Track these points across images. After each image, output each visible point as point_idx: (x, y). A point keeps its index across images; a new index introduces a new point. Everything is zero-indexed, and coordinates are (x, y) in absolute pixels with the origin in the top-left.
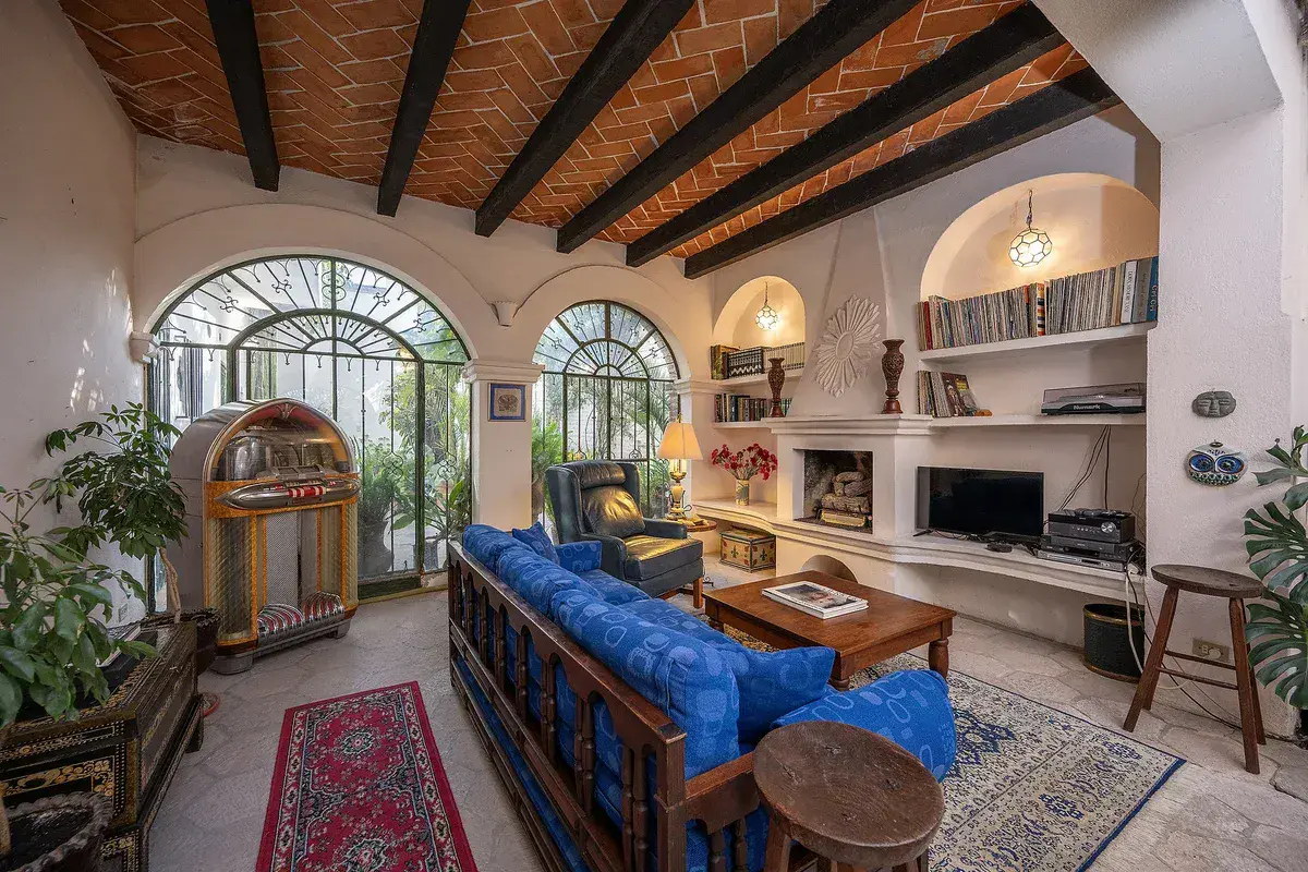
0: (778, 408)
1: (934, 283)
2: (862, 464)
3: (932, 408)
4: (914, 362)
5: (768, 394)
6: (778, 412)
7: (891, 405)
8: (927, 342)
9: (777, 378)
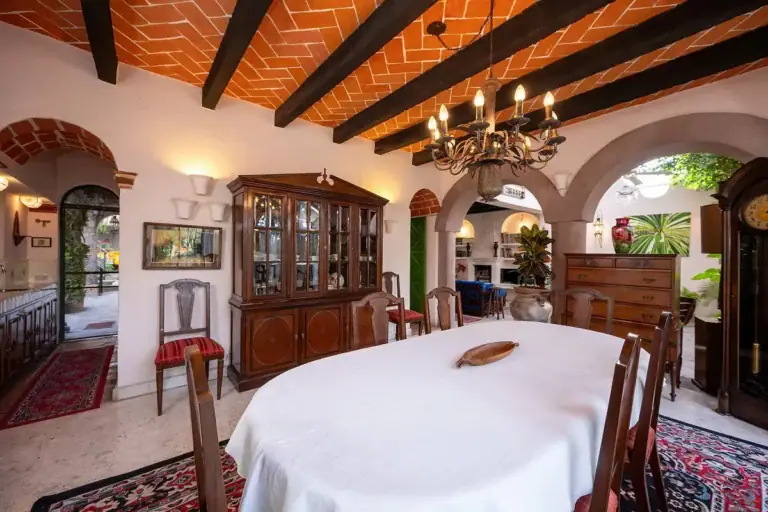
0: (469, 254)
1: (504, 229)
2: (489, 268)
3: (504, 256)
4: (500, 246)
5: (465, 250)
6: (468, 256)
7: (495, 256)
8: (503, 242)
9: (468, 247)
